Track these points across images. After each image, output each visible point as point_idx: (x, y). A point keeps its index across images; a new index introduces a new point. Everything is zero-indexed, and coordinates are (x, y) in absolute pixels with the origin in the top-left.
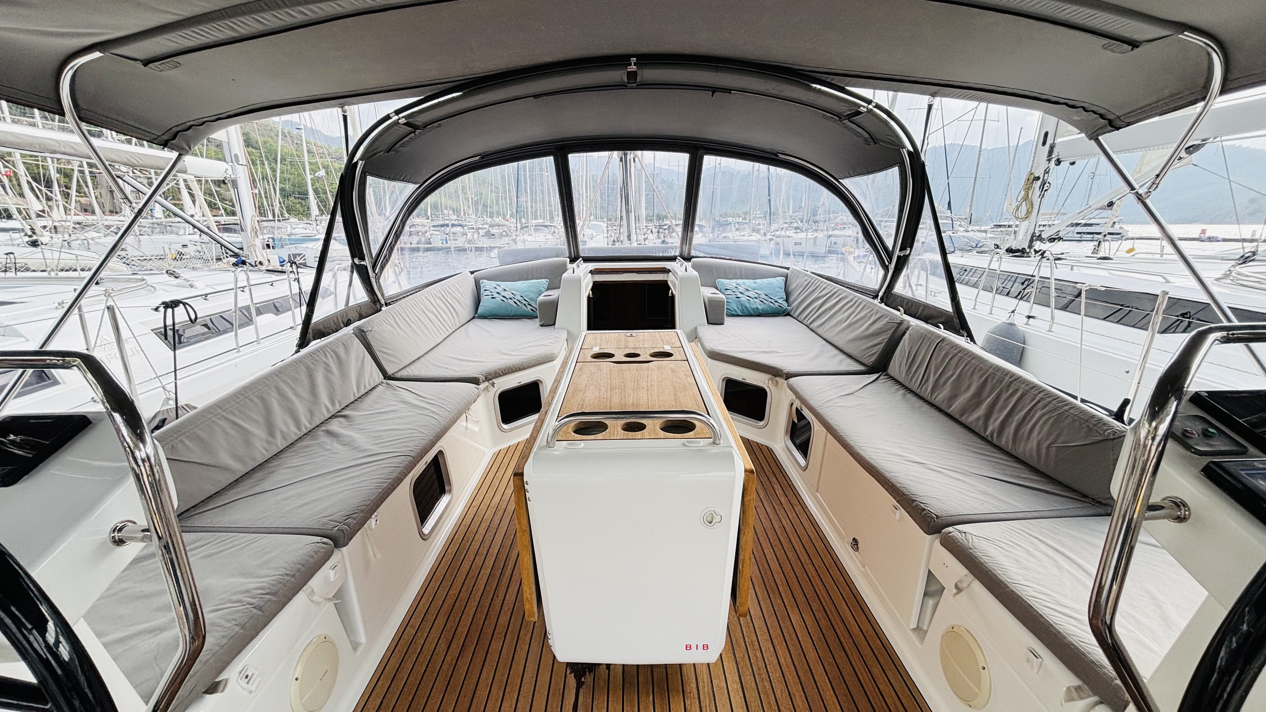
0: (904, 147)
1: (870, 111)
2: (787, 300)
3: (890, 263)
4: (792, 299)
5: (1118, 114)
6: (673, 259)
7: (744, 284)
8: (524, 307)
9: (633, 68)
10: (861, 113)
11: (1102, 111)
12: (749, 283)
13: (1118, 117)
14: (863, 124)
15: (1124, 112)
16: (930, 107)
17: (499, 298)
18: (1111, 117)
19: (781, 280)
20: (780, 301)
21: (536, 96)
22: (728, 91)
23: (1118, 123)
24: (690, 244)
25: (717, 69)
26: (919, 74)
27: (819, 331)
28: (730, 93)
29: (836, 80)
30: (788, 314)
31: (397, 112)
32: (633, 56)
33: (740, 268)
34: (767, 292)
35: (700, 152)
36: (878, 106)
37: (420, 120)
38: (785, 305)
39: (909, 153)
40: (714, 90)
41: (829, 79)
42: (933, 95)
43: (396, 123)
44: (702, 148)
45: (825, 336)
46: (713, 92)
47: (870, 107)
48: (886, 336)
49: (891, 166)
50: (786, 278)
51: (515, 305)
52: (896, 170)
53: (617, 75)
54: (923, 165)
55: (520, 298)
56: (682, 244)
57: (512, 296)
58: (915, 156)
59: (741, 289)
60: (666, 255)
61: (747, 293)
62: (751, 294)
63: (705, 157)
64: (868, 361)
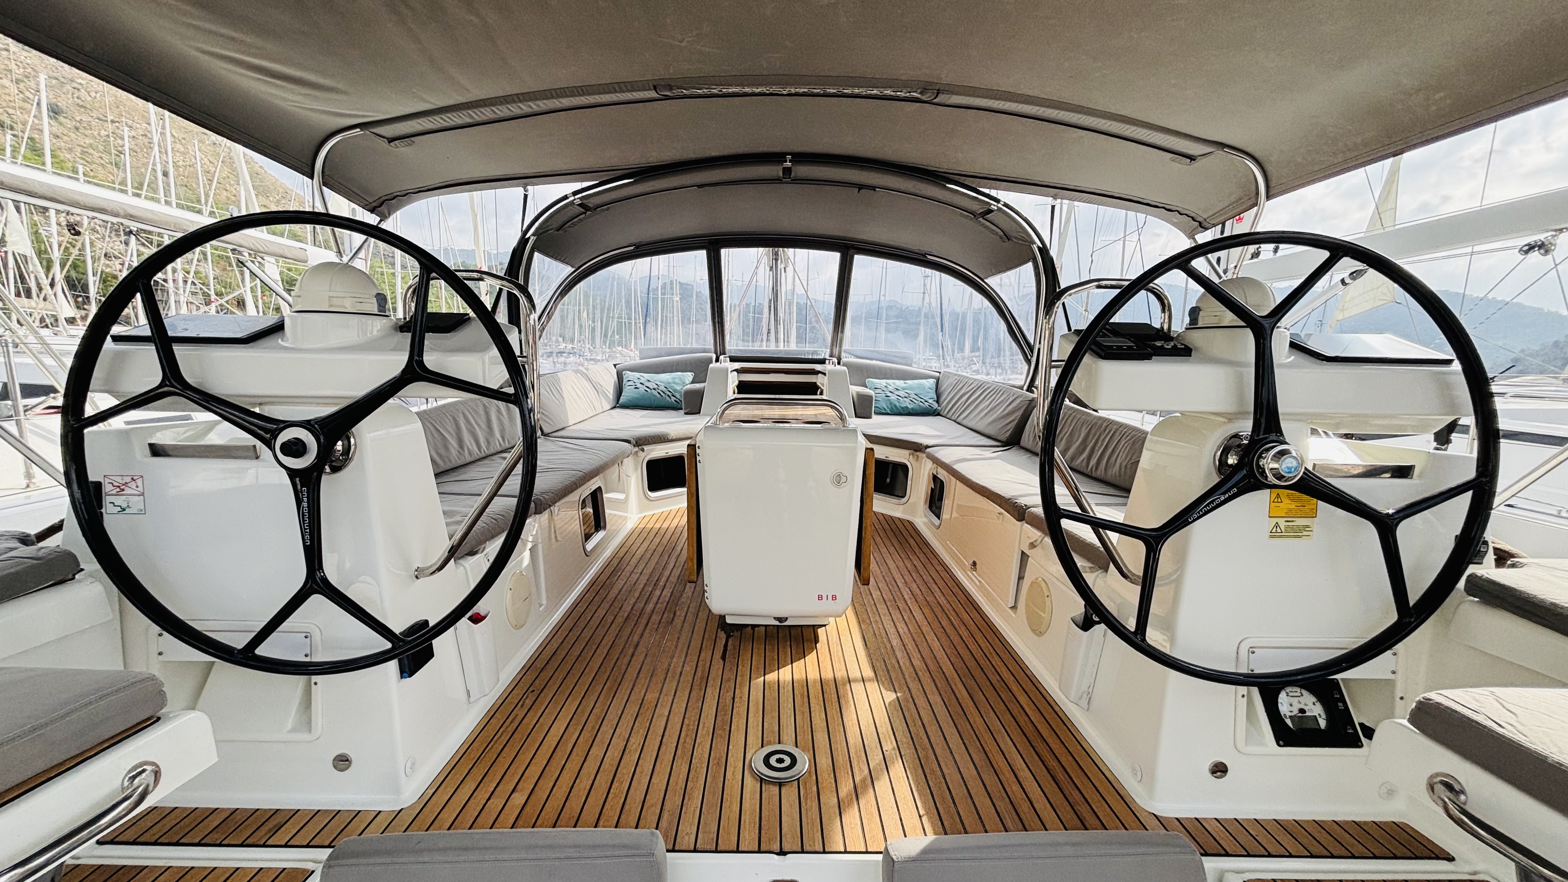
0: (1034, 243)
1: (999, 209)
2: (938, 402)
3: (1032, 357)
4: (942, 400)
5: (1205, 217)
6: (822, 362)
7: (894, 383)
8: (668, 398)
9: (789, 164)
10: (991, 211)
11: (1193, 215)
12: (900, 383)
13: (1205, 220)
14: (996, 222)
15: (1211, 213)
16: (1053, 207)
17: (642, 388)
18: (1200, 219)
19: (932, 381)
20: (930, 401)
21: (700, 186)
22: (873, 188)
23: (1205, 224)
24: (841, 346)
25: (862, 168)
26: (1037, 179)
27: (965, 422)
28: (875, 190)
29: (968, 181)
30: (939, 414)
31: (575, 193)
32: (789, 154)
33: (891, 369)
34: (917, 392)
35: (851, 252)
36: (1006, 205)
37: (591, 203)
38: (935, 405)
39: (1039, 248)
40: (861, 187)
41: (962, 179)
42: (1055, 197)
43: (572, 203)
44: (853, 247)
45: (970, 425)
46: (860, 189)
47: (1000, 205)
48: (1019, 414)
49: (1026, 262)
50: (938, 380)
51: (658, 395)
52: (1030, 265)
53: (776, 171)
54: (1052, 260)
55: (664, 389)
56: (832, 345)
57: (656, 386)
58: (1044, 251)
59: (891, 388)
60: (815, 357)
61: (897, 393)
62: (901, 393)
63: (856, 257)
64: (1004, 437)
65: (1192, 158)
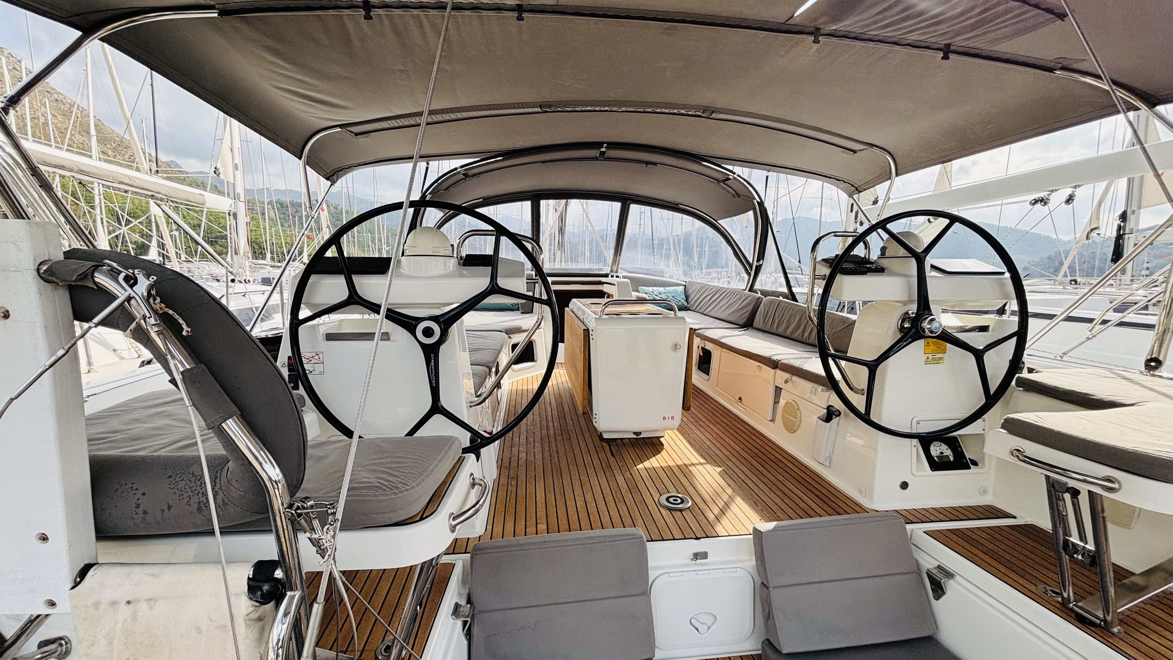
0: (755, 199)
1: (734, 178)
2: (687, 301)
3: (751, 270)
4: (690, 299)
5: (859, 184)
6: (606, 276)
7: (658, 289)
9: (603, 149)
10: (730, 179)
11: (851, 183)
12: (661, 289)
13: (860, 186)
14: (731, 186)
15: (863, 183)
16: (767, 177)
18: (856, 186)
19: (682, 288)
20: (682, 301)
21: (543, 162)
22: (655, 164)
23: (860, 189)
24: (618, 265)
25: (651, 152)
26: (759, 160)
27: (710, 314)
29: (716, 161)
30: (688, 310)
31: (462, 167)
32: (605, 143)
33: (654, 280)
34: (673, 295)
35: (628, 202)
36: (739, 176)
37: (470, 173)
38: (686, 304)
39: (758, 202)
40: (647, 163)
41: (712, 160)
42: (769, 171)
43: (459, 172)
44: (629, 199)
45: (715, 315)
46: (647, 165)
47: (735, 176)
48: (751, 306)
49: (749, 210)
50: (685, 286)
52: (751, 213)
53: (595, 153)
54: (766, 210)
56: (612, 265)
58: (761, 204)
59: (656, 293)
60: (600, 272)
61: (660, 296)
62: (663, 296)
63: (631, 205)
64: (741, 322)
65: (855, 152)
